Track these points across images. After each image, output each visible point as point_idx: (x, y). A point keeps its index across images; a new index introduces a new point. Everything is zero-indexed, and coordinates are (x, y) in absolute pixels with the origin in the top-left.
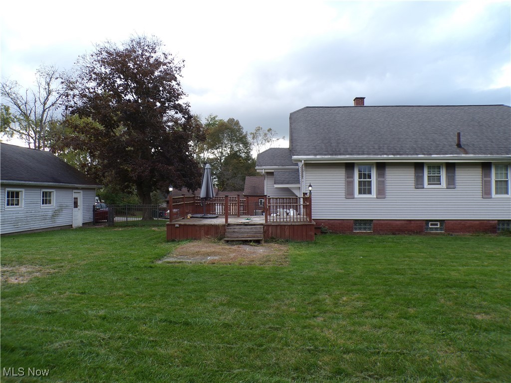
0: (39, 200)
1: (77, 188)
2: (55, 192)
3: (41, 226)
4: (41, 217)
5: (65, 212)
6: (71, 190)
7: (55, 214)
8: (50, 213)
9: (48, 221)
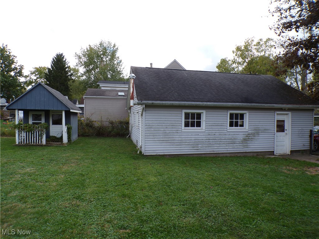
0: (226, 123)
1: (281, 109)
2: (247, 114)
3: (228, 150)
4: (228, 140)
5: (262, 136)
6: (273, 111)
7: (248, 138)
8: (241, 137)
9: (237, 145)
